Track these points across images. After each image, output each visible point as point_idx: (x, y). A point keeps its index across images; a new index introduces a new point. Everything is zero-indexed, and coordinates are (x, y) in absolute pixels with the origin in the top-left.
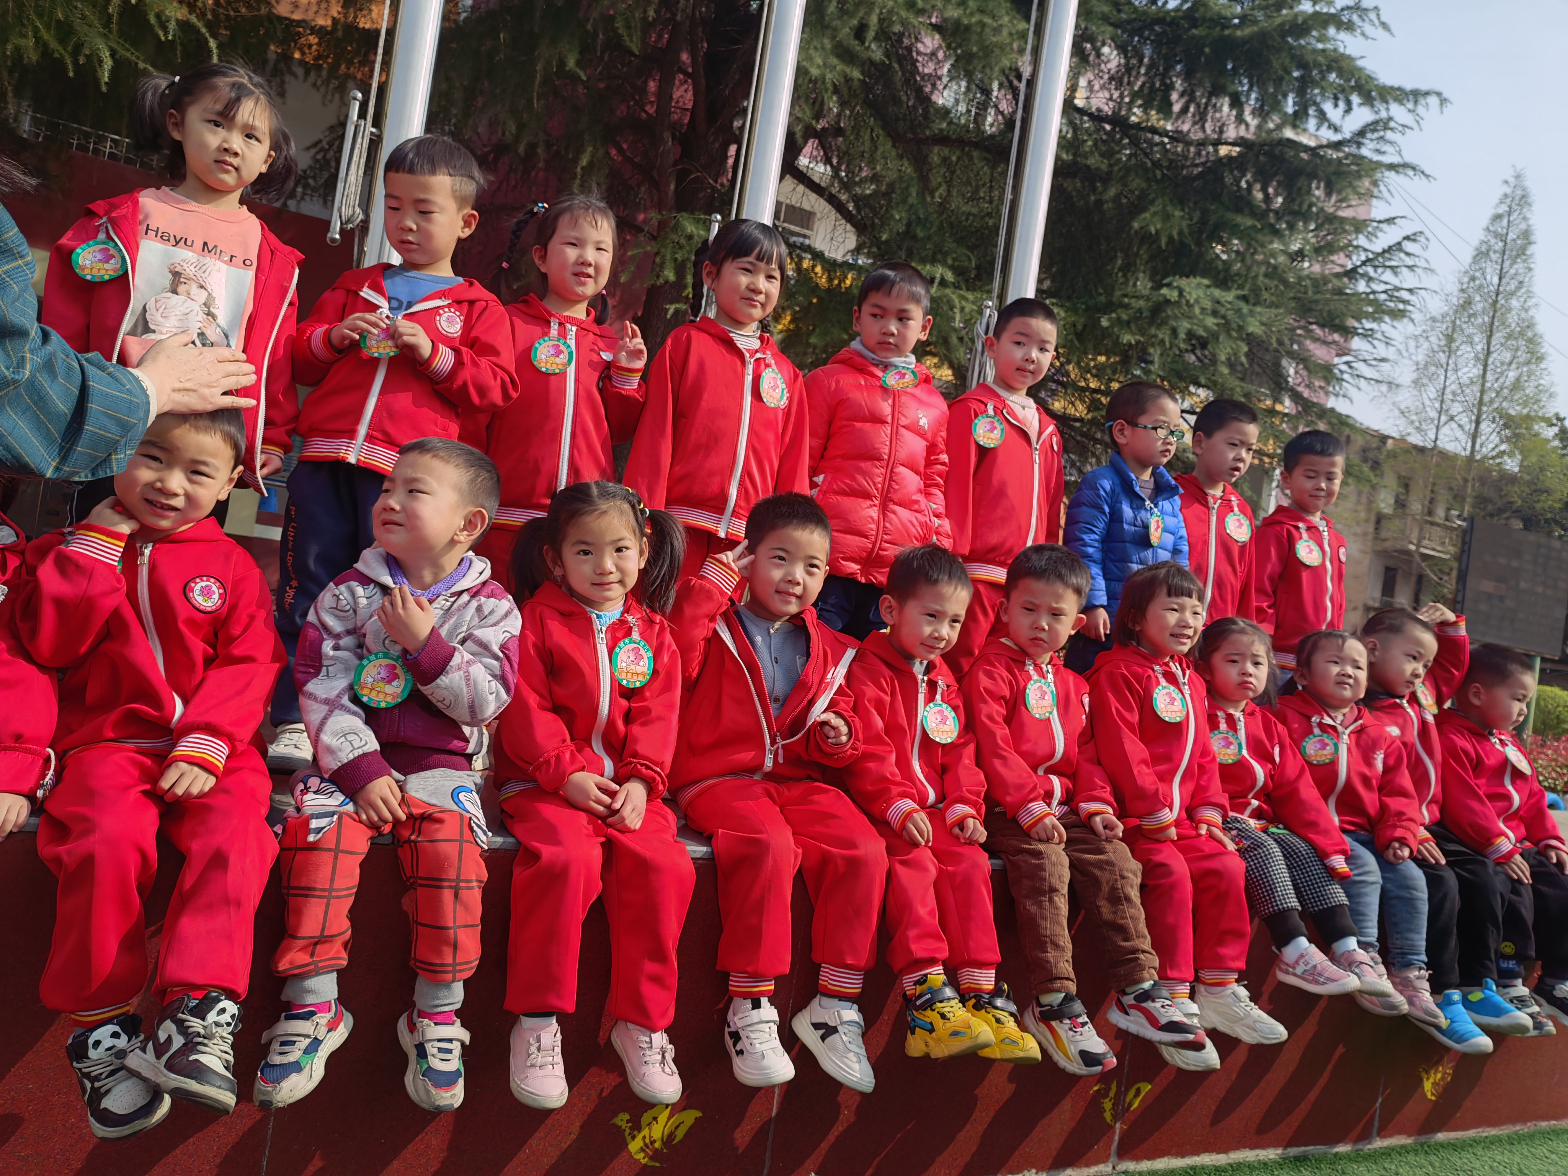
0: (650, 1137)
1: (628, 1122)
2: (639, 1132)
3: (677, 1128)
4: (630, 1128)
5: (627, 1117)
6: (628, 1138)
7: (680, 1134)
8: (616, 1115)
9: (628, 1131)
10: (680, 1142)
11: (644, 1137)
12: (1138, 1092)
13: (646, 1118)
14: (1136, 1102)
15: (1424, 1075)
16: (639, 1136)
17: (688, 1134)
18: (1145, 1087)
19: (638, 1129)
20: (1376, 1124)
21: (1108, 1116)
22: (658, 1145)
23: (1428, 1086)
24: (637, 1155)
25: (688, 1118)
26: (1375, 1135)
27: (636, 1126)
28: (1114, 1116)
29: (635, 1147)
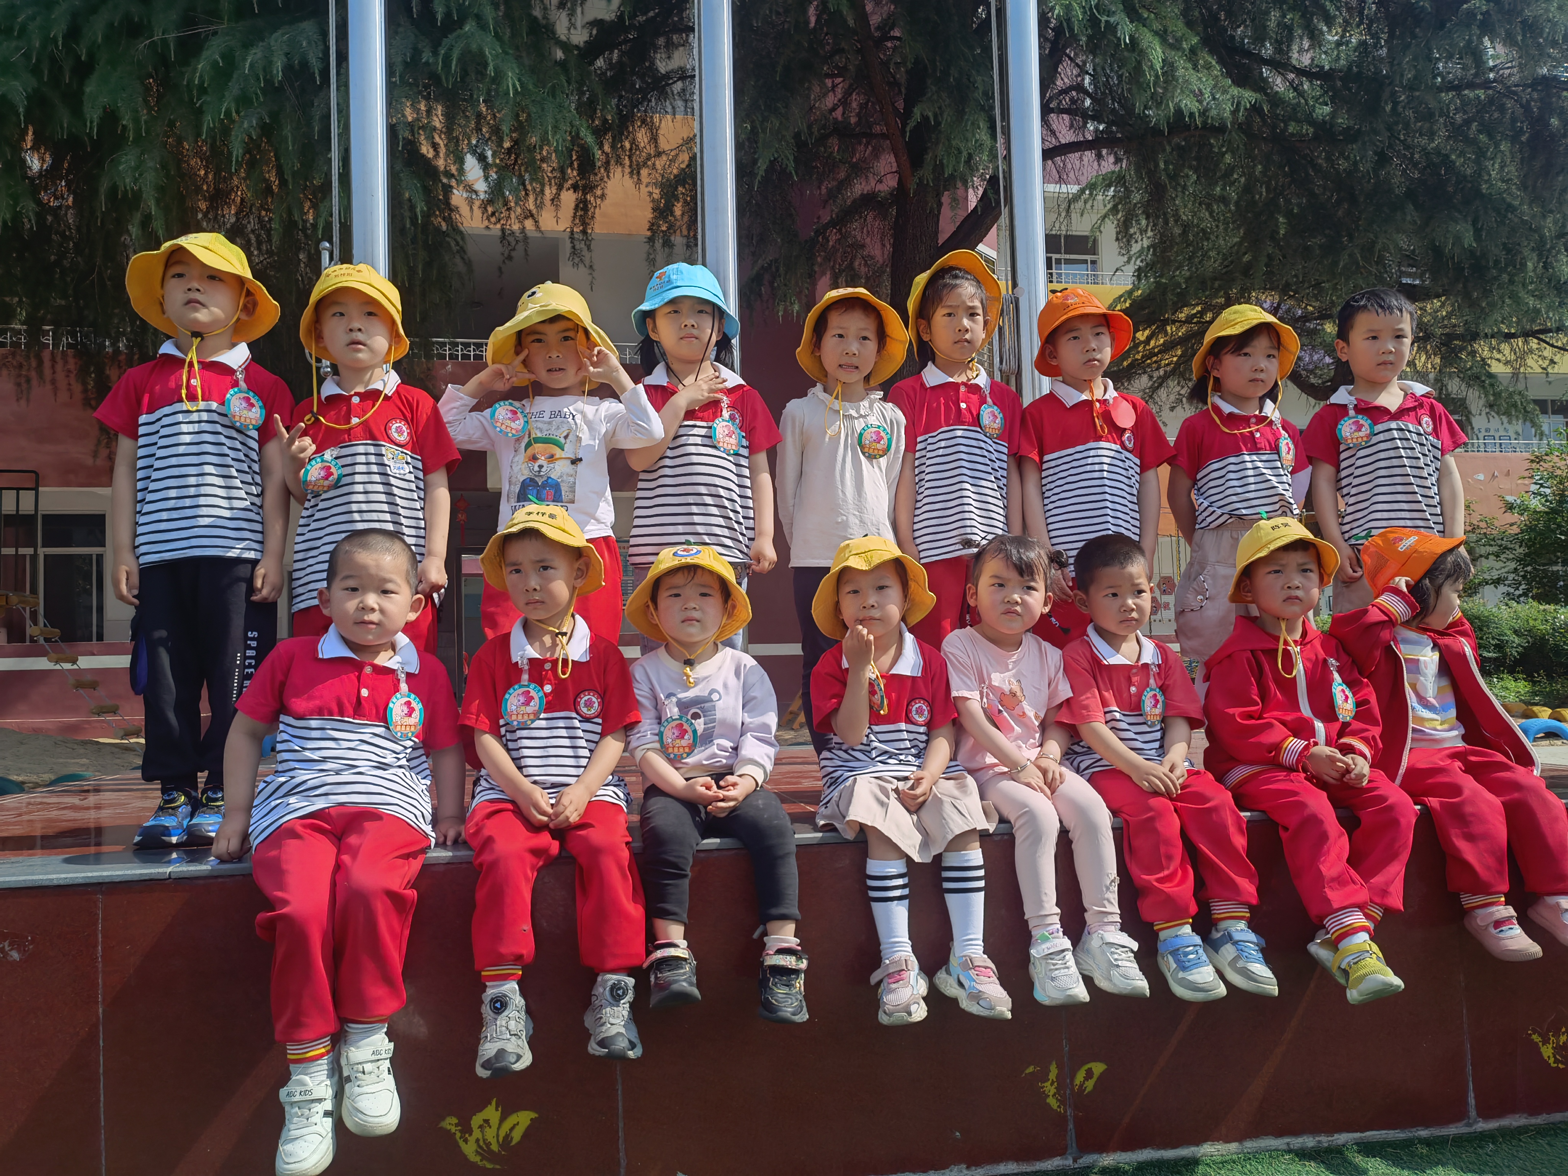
0: (484, 1140)
1: (456, 1125)
2: (471, 1135)
3: (512, 1129)
4: (460, 1131)
5: (455, 1120)
6: (461, 1143)
7: (517, 1136)
8: (443, 1119)
9: (458, 1135)
10: (518, 1143)
11: (477, 1140)
12: (1089, 1074)
13: (476, 1120)
14: (1090, 1085)
15: (1536, 1038)
16: (472, 1139)
17: (526, 1135)
18: (1098, 1068)
19: (471, 1132)
20: (1472, 1101)
21: (1053, 1102)
22: (495, 1147)
23: (1547, 1051)
24: (474, 1158)
25: (523, 1119)
26: (1473, 1113)
27: (467, 1129)
28: (1062, 1102)
29: (469, 1149)
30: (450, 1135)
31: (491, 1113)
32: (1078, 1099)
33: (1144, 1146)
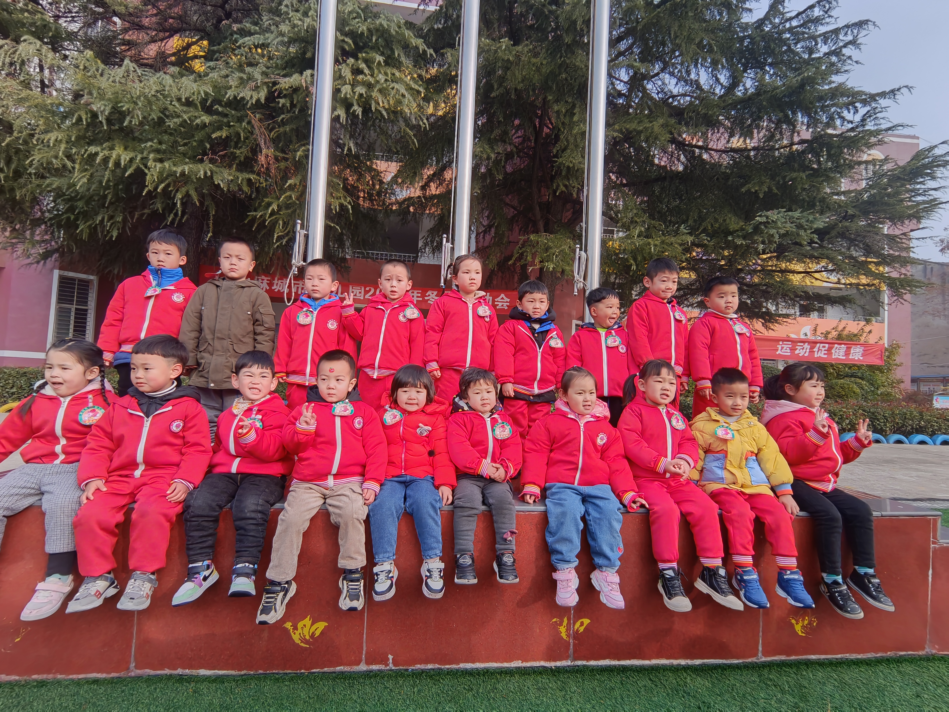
0: (303, 634)
1: (291, 626)
2: (297, 631)
3: (316, 630)
4: (292, 629)
5: (290, 624)
6: (292, 634)
7: (318, 633)
8: (285, 623)
10: (318, 637)
11: (300, 634)
12: (582, 624)
13: (300, 625)
14: (582, 629)
15: (793, 621)
16: (297, 633)
17: (322, 633)
18: (586, 621)
19: (297, 629)
20: (760, 649)
21: (564, 635)
22: (307, 637)
23: (798, 628)
24: (298, 641)
25: (321, 625)
26: (760, 654)
27: (295, 628)
28: (568, 636)
29: (296, 638)
30: (286, 630)
31: (307, 621)
32: (577, 635)
33: (604, 659)
